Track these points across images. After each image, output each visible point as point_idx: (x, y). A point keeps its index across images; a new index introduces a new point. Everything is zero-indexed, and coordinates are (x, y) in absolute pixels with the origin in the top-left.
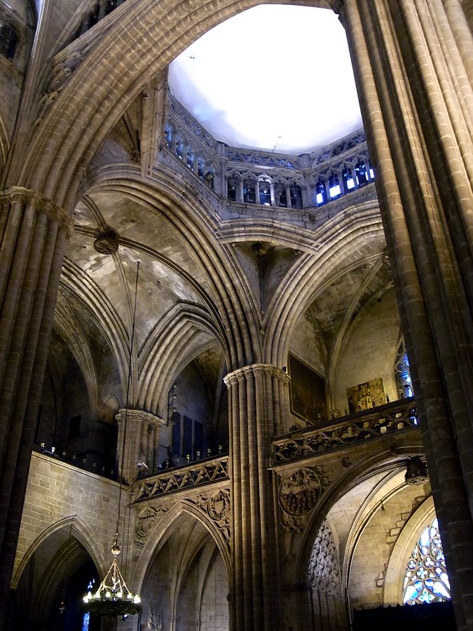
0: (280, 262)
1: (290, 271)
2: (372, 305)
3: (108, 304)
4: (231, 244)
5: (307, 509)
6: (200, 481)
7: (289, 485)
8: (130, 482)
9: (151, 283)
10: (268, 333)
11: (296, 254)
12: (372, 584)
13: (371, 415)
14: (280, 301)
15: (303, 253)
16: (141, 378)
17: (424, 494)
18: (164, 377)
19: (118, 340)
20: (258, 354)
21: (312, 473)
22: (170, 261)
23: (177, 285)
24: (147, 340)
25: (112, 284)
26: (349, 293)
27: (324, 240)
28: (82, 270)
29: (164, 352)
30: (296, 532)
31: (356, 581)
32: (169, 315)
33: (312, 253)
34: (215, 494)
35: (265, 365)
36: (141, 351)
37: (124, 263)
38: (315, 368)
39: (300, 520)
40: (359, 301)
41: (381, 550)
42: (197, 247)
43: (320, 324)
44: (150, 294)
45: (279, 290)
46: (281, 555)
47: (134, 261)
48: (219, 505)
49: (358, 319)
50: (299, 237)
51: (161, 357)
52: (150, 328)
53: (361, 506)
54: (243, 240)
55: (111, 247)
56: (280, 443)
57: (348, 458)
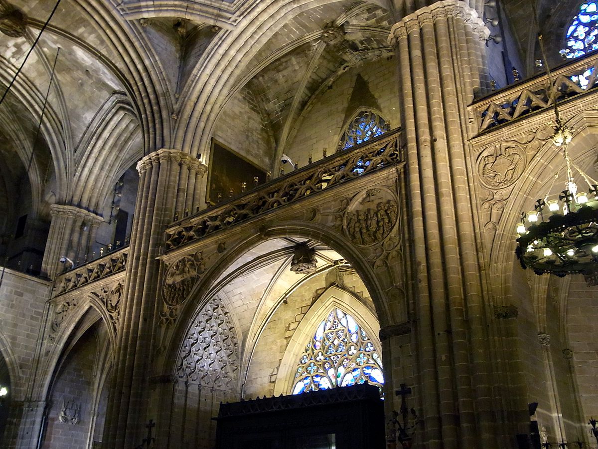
0: (201, 41)
1: (208, 50)
2: (323, 93)
3: (40, 96)
4: (139, 20)
5: (183, 298)
6: (106, 274)
7: (172, 275)
8: (53, 278)
9: (80, 72)
10: (181, 117)
11: (213, 30)
12: (266, 380)
13: (249, 196)
14: (196, 83)
15: (220, 29)
16: (78, 174)
17: (324, 286)
18: (104, 173)
19: (53, 135)
20: (167, 138)
21: (193, 261)
22: (88, 44)
23: (104, 73)
24: (84, 134)
25: (40, 74)
26: (295, 80)
27: (242, 14)
28: (5, 59)
29: (103, 148)
30: (170, 323)
31: (253, 377)
32: (106, 107)
33: (230, 28)
34: (115, 286)
35: (172, 151)
36: (78, 146)
37: (45, 49)
38: (256, 162)
39: (176, 310)
40: (306, 87)
41: (279, 345)
42: (103, 25)
43: (269, 115)
44: (82, 84)
45: (195, 71)
46: (154, 347)
47: (54, 46)
48: (116, 297)
49: (308, 108)
50: (216, 11)
51: (100, 152)
52: (87, 122)
53: (261, 299)
54: (152, 15)
55: (18, 29)
56: (171, 231)
57: (224, 243)
